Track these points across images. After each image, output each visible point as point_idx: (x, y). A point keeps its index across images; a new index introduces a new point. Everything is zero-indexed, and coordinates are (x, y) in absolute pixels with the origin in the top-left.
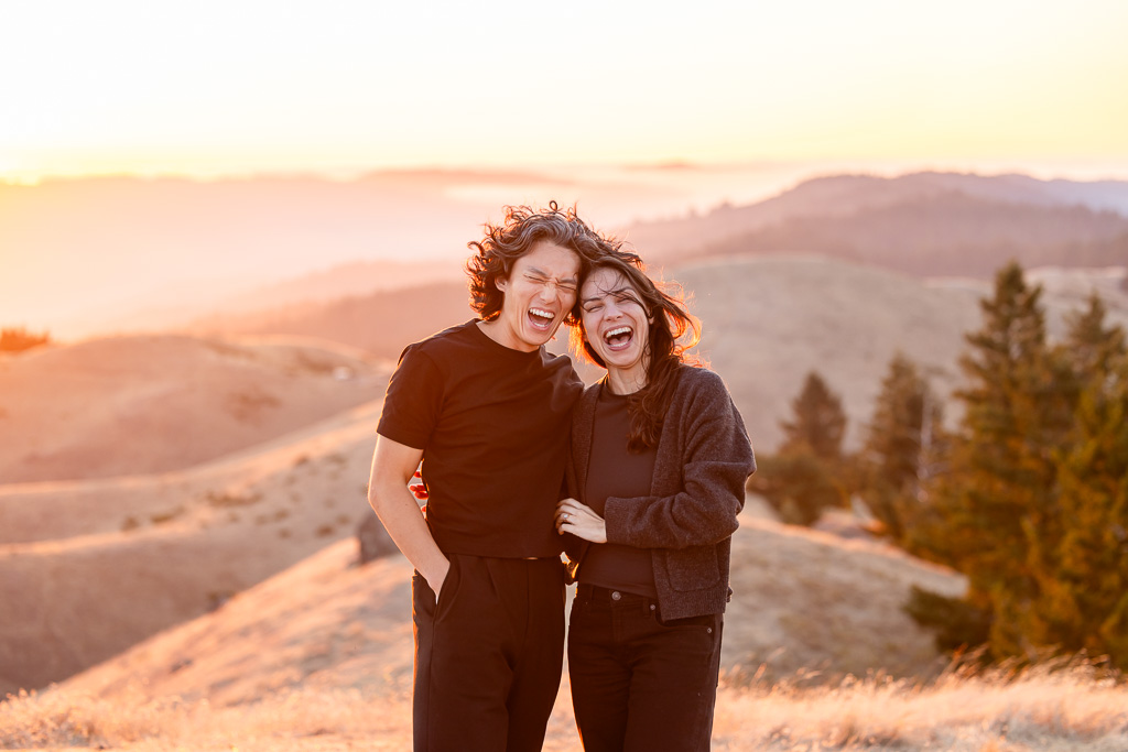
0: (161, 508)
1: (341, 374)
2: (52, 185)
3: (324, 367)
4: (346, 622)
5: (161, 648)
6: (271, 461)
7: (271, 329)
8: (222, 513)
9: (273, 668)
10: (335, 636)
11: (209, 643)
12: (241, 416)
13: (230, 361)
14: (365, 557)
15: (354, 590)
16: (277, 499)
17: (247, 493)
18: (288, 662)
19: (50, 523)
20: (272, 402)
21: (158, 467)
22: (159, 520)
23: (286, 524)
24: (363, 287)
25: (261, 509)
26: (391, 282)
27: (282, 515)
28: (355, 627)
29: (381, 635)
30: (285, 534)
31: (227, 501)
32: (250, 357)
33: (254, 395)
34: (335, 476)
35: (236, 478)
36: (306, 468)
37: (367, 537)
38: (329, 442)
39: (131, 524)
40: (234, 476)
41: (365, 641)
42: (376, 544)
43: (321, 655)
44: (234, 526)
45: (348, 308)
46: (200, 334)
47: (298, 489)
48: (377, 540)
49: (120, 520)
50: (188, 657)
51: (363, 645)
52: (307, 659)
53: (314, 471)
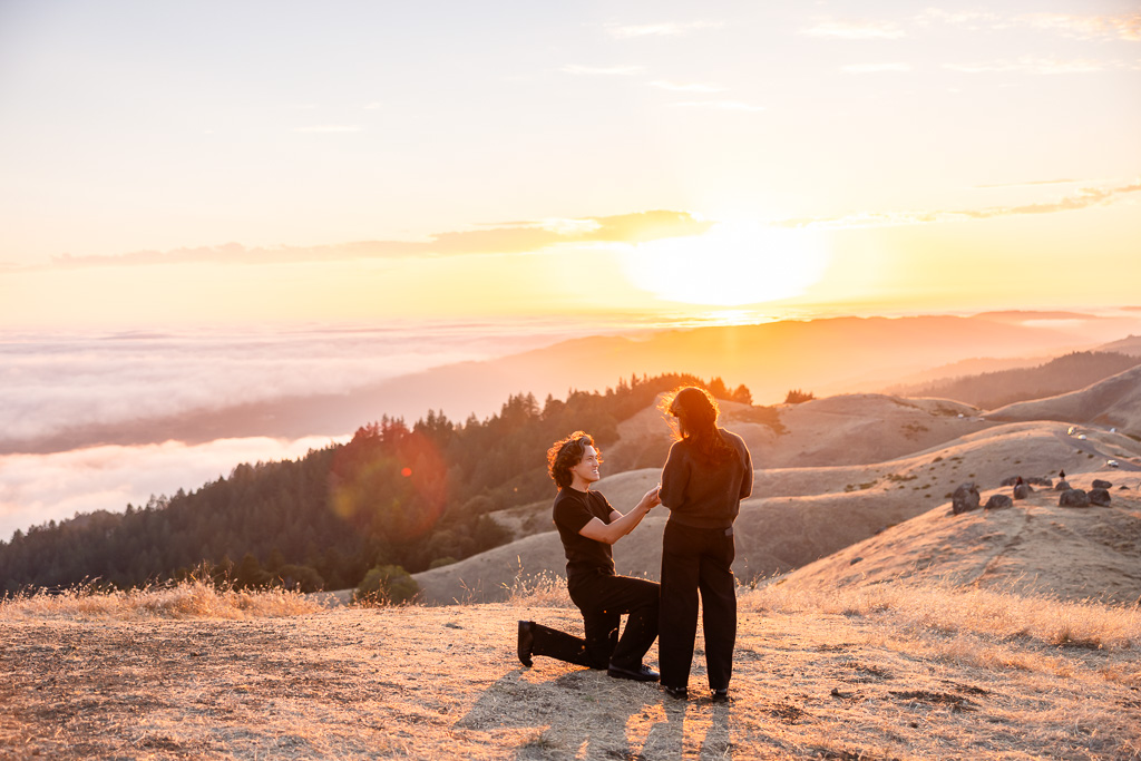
0: (864, 482)
1: (961, 415)
2: (817, 322)
3: (954, 413)
4: (941, 544)
5: (849, 553)
6: (924, 459)
7: (926, 393)
8: (896, 485)
9: (903, 565)
10: (934, 550)
11: (871, 550)
12: (908, 436)
13: (902, 407)
14: (956, 511)
15: (948, 527)
16: (925, 479)
17: (909, 476)
18: (908, 563)
19: (811, 485)
20: (926, 430)
21: (864, 462)
22: (863, 487)
23: (928, 491)
24: (976, 372)
25: (915, 483)
26: (990, 370)
27: (928, 486)
28: (946, 546)
29: (960, 551)
30: (928, 496)
31: (898, 478)
32: (914, 407)
33: (915, 426)
34: (955, 468)
35: (904, 467)
36: (940, 463)
37: (958, 500)
38: (953, 450)
39: (850, 488)
40: (902, 465)
41: (951, 554)
42: (963, 503)
43: (927, 560)
44: (901, 491)
45: (967, 382)
46: (888, 394)
47: (934, 473)
48: (963, 501)
49: (845, 486)
50: (860, 556)
51: (949, 556)
52: (919, 561)
53: (944, 465)
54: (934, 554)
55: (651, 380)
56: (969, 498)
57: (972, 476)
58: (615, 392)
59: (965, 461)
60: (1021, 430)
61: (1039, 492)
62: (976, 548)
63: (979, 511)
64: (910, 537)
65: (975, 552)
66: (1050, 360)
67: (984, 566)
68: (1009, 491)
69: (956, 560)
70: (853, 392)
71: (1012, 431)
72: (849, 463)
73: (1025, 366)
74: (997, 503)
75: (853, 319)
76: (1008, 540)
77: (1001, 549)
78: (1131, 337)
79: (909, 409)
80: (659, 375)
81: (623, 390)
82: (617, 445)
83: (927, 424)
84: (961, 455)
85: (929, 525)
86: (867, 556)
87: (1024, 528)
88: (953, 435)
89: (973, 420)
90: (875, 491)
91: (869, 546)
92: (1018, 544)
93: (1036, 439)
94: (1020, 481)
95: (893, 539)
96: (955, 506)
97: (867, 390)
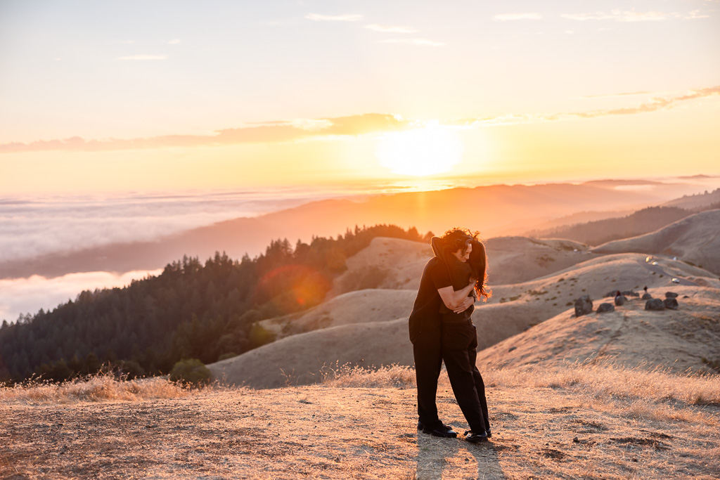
0: (513, 296)
1: (576, 250)
2: (479, 188)
3: (571, 248)
4: (569, 337)
5: (507, 343)
6: (552, 280)
7: (552, 235)
8: (534, 297)
9: (544, 351)
10: (565, 341)
11: (522, 342)
12: (541, 264)
13: (537, 245)
14: (577, 314)
15: (573, 325)
16: (553, 293)
17: (542, 291)
18: (548, 350)
20: (552, 260)
21: (512, 282)
22: (512, 299)
23: (555, 301)
24: (585, 221)
26: (594, 219)
27: (555, 298)
28: (572, 338)
29: (582, 341)
30: (555, 305)
31: (535, 293)
32: (544, 245)
33: (545, 257)
34: (572, 285)
35: (539, 285)
36: (563, 282)
37: (578, 307)
38: (571, 273)
39: (503, 300)
40: (538, 284)
41: (576, 343)
42: (581, 309)
43: (560, 348)
44: (537, 301)
45: (578, 228)
46: (527, 236)
47: (560, 289)
48: (582, 308)
49: (500, 299)
50: (515, 346)
51: (575, 345)
52: (555, 349)
53: (565, 283)
54: (565, 344)
55: (369, 229)
56: (586, 306)
57: (584, 290)
58: (343, 237)
59: (579, 281)
60: (615, 259)
61: (631, 300)
62: (592, 339)
63: (592, 314)
64: (548, 333)
65: (592, 342)
66: (633, 213)
67: (598, 351)
68: (611, 300)
69: (579, 347)
70: (504, 235)
71: (610, 260)
72: (502, 283)
73: (617, 217)
74: (605, 309)
75: (503, 186)
76: (613, 333)
77: (608, 339)
78: (685, 197)
79: (542, 246)
80: (374, 226)
81: (349, 235)
82: (346, 274)
83: (553, 256)
84: (576, 277)
85: (559, 324)
86: (520, 346)
87: (623, 325)
88: (571, 264)
89: (584, 253)
90: (520, 302)
91: (520, 339)
92: (619, 335)
93: (625, 265)
94: (619, 294)
95: (536, 334)
96: (576, 311)
97: (513, 234)
